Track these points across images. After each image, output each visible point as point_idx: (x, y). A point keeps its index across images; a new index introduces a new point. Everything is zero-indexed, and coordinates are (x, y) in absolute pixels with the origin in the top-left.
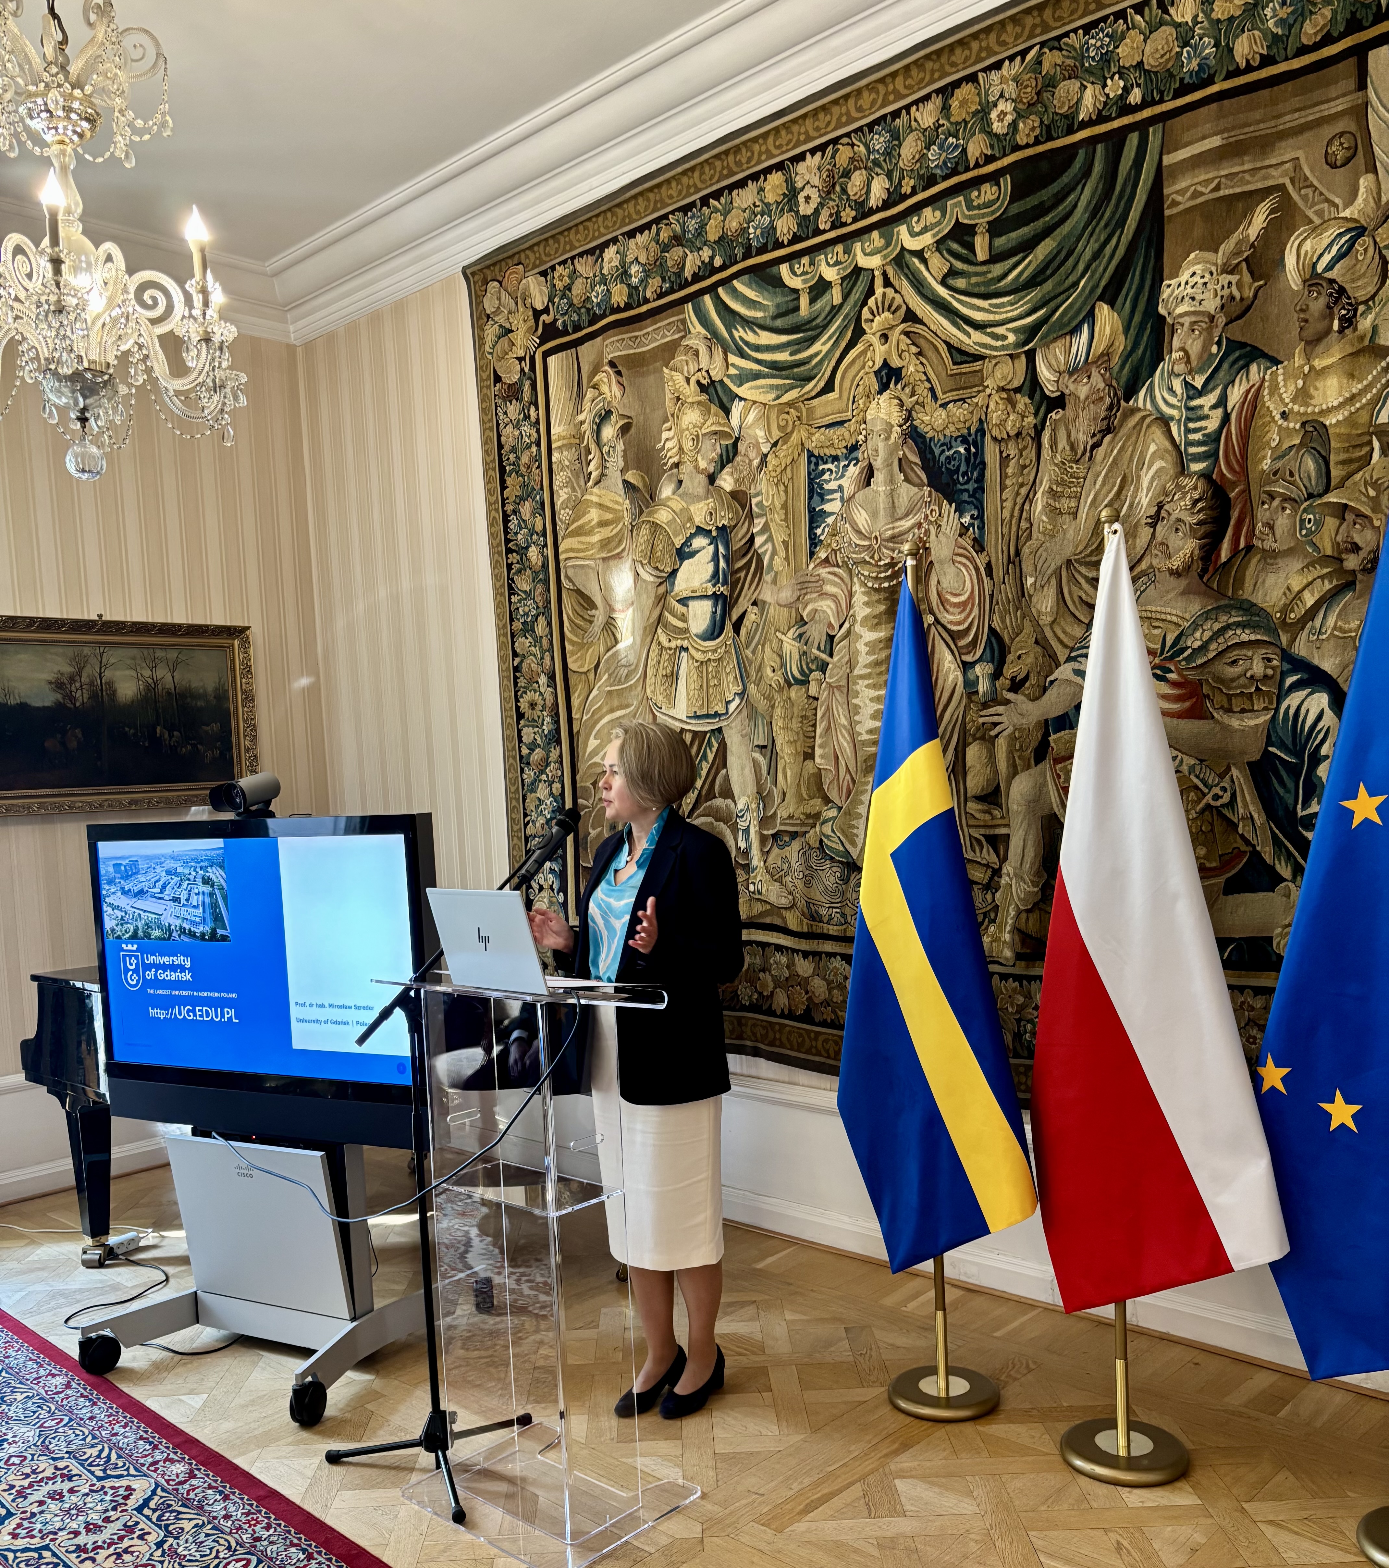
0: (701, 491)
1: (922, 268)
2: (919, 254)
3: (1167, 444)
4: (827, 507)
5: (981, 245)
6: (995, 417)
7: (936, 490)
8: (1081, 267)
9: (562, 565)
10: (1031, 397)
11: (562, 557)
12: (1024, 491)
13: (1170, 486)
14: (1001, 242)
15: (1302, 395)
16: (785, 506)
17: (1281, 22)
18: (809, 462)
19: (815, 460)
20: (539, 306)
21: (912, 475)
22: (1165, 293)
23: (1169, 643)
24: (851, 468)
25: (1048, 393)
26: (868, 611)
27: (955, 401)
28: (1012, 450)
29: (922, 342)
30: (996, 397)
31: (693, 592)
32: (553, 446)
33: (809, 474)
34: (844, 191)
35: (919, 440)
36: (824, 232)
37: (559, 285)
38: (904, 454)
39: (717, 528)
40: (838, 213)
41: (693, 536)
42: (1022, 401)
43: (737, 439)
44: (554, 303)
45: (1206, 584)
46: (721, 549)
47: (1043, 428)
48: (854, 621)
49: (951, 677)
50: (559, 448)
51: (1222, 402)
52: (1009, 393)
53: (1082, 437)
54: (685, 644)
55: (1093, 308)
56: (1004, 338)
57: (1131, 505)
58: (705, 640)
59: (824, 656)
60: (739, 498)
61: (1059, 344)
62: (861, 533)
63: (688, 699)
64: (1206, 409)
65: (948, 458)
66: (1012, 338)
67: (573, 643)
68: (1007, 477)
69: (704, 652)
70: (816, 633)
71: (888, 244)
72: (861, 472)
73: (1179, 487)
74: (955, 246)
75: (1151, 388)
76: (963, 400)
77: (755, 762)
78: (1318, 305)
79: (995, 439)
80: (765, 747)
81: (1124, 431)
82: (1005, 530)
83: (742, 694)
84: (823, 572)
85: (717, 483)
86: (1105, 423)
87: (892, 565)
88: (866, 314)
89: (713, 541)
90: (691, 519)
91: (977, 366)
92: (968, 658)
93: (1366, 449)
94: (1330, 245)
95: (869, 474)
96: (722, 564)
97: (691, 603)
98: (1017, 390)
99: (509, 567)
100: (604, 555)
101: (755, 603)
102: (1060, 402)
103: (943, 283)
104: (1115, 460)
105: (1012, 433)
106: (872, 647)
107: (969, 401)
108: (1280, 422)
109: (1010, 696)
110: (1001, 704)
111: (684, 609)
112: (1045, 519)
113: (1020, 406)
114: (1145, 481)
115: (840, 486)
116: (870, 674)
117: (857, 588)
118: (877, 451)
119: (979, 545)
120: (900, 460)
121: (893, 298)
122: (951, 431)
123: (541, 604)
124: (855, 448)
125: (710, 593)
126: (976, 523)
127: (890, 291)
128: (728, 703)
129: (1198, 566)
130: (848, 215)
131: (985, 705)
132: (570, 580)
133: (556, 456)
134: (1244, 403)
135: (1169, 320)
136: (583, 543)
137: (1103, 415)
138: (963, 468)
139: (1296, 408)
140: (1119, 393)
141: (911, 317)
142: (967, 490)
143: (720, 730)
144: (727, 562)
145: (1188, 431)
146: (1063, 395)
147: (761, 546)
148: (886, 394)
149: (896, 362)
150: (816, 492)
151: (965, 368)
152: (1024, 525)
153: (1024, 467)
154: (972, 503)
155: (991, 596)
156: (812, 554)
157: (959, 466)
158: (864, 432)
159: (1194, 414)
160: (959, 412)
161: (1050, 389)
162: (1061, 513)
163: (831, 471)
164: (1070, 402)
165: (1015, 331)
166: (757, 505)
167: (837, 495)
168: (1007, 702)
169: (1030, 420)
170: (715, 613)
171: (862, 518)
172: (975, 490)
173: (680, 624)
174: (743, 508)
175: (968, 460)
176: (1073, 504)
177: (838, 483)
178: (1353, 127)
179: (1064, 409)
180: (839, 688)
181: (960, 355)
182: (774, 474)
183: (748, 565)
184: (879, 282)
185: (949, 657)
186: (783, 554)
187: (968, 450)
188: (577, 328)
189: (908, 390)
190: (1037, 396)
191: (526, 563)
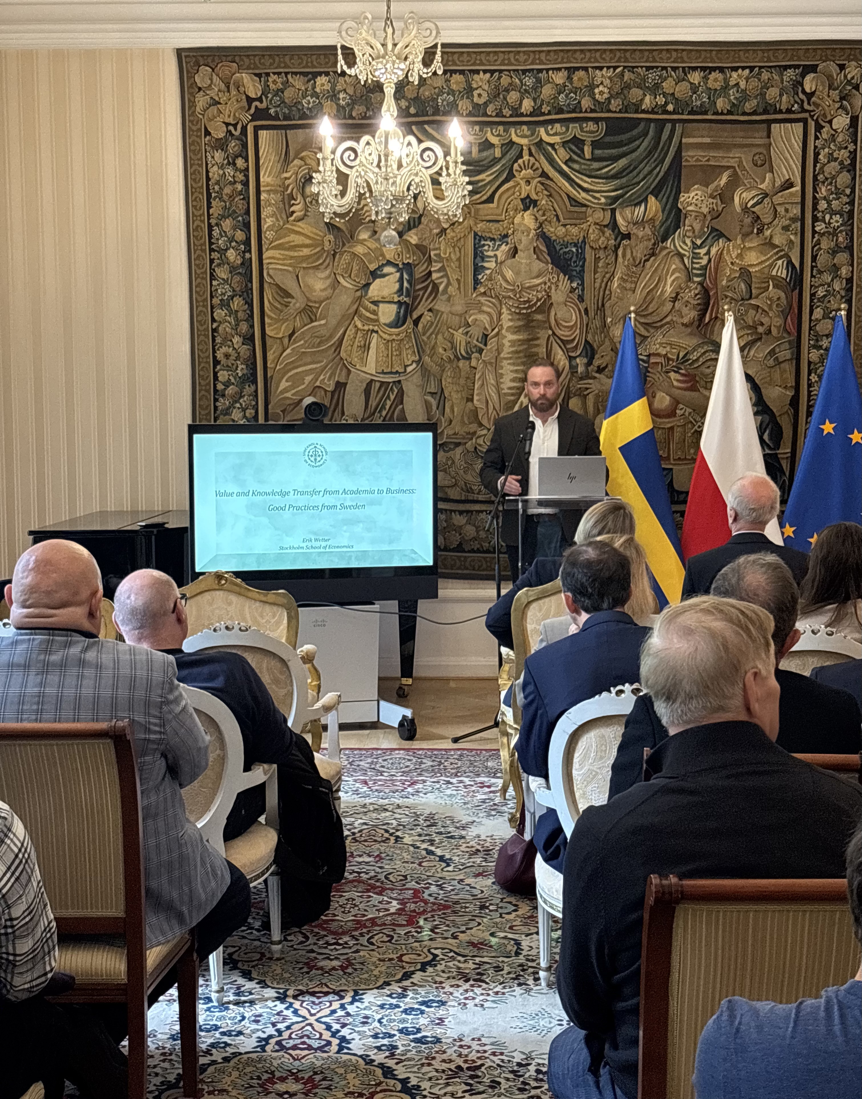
1: (553, 153)
2: (552, 145)
3: (682, 266)
5: (587, 150)
6: (592, 237)
7: (556, 267)
8: (641, 176)
9: (265, 267)
10: (613, 231)
11: (265, 262)
12: (608, 276)
13: (683, 286)
14: (598, 152)
15: (740, 256)
16: (459, 260)
17: (736, 98)
18: (475, 238)
19: (479, 237)
20: (253, 96)
21: (541, 257)
22: (682, 199)
23: (681, 356)
25: (622, 231)
26: (511, 324)
27: (570, 224)
28: (601, 254)
29: (552, 190)
30: (593, 227)
31: (382, 298)
32: (262, 189)
33: (475, 245)
34: (505, 98)
36: (491, 116)
37: (272, 86)
38: (538, 245)
39: (403, 264)
40: (501, 109)
41: (383, 265)
42: (608, 232)
43: (421, 216)
44: (267, 97)
45: (700, 332)
46: (405, 276)
47: (619, 247)
48: (502, 328)
49: (562, 363)
50: (268, 192)
51: (708, 253)
52: (602, 227)
53: (639, 255)
54: (376, 328)
55: (647, 197)
56: (599, 199)
57: (662, 291)
58: (391, 327)
59: (482, 346)
60: (421, 249)
61: (629, 208)
62: (508, 282)
63: (377, 361)
64: (701, 255)
65: (565, 252)
66: (603, 200)
67: (272, 318)
68: (598, 267)
69: (390, 335)
70: (476, 332)
71: (532, 135)
72: (510, 250)
73: (688, 287)
74: (574, 148)
75: (673, 239)
77: (426, 402)
78: (748, 220)
79: (592, 247)
80: (436, 393)
81: (660, 257)
82: (596, 293)
83: (418, 362)
84: (482, 299)
85: (405, 237)
86: (651, 251)
87: (528, 301)
88: (516, 166)
89: (399, 270)
90: (383, 255)
91: (584, 209)
92: (573, 354)
93: (766, 285)
94: (753, 198)
95: (515, 251)
96: (406, 284)
97: (381, 305)
98: (605, 226)
99: (212, 261)
100: (304, 265)
101: (430, 310)
103: (566, 163)
104: (656, 269)
105: (602, 247)
106: (513, 343)
107: (578, 226)
108: (731, 266)
109: (597, 375)
110: (590, 378)
111: (375, 308)
112: (618, 291)
113: (607, 234)
114: (669, 281)
116: (510, 358)
117: (504, 310)
118: (520, 240)
119: (581, 298)
120: (535, 247)
121: (534, 164)
122: (568, 239)
124: (506, 236)
125: (396, 300)
126: (580, 287)
127: (532, 159)
128: (406, 366)
129: (696, 323)
130: (507, 112)
131: (581, 379)
132: (271, 277)
133: (263, 196)
134: (717, 255)
135: (684, 211)
136: (283, 255)
137: (650, 247)
138: (574, 259)
139: (737, 261)
140: (659, 238)
141: (544, 175)
142: (575, 270)
143: (399, 382)
144: (411, 284)
145: (693, 263)
146: (629, 234)
147: (437, 279)
148: (528, 212)
149: (534, 197)
150: (478, 255)
151: (576, 209)
152: (607, 292)
153: (608, 264)
154: (578, 277)
155: (587, 325)
156: (475, 289)
157: (571, 257)
158: (512, 229)
159: (696, 256)
160: (574, 230)
161: (623, 229)
162: (626, 290)
163: (489, 245)
164: (634, 238)
165: (605, 197)
167: (494, 259)
168: (595, 378)
169: (612, 242)
170: (398, 313)
171: (509, 274)
172: (580, 271)
173: (372, 316)
174: (424, 255)
175: (577, 255)
176: (633, 286)
177: (494, 253)
178: (765, 152)
179: (630, 239)
180: (491, 363)
181: (574, 202)
182: (451, 240)
183: (426, 288)
184: (525, 152)
185: (560, 352)
186: (456, 285)
187: (577, 250)
188: (286, 118)
189: (541, 212)
191: (225, 260)
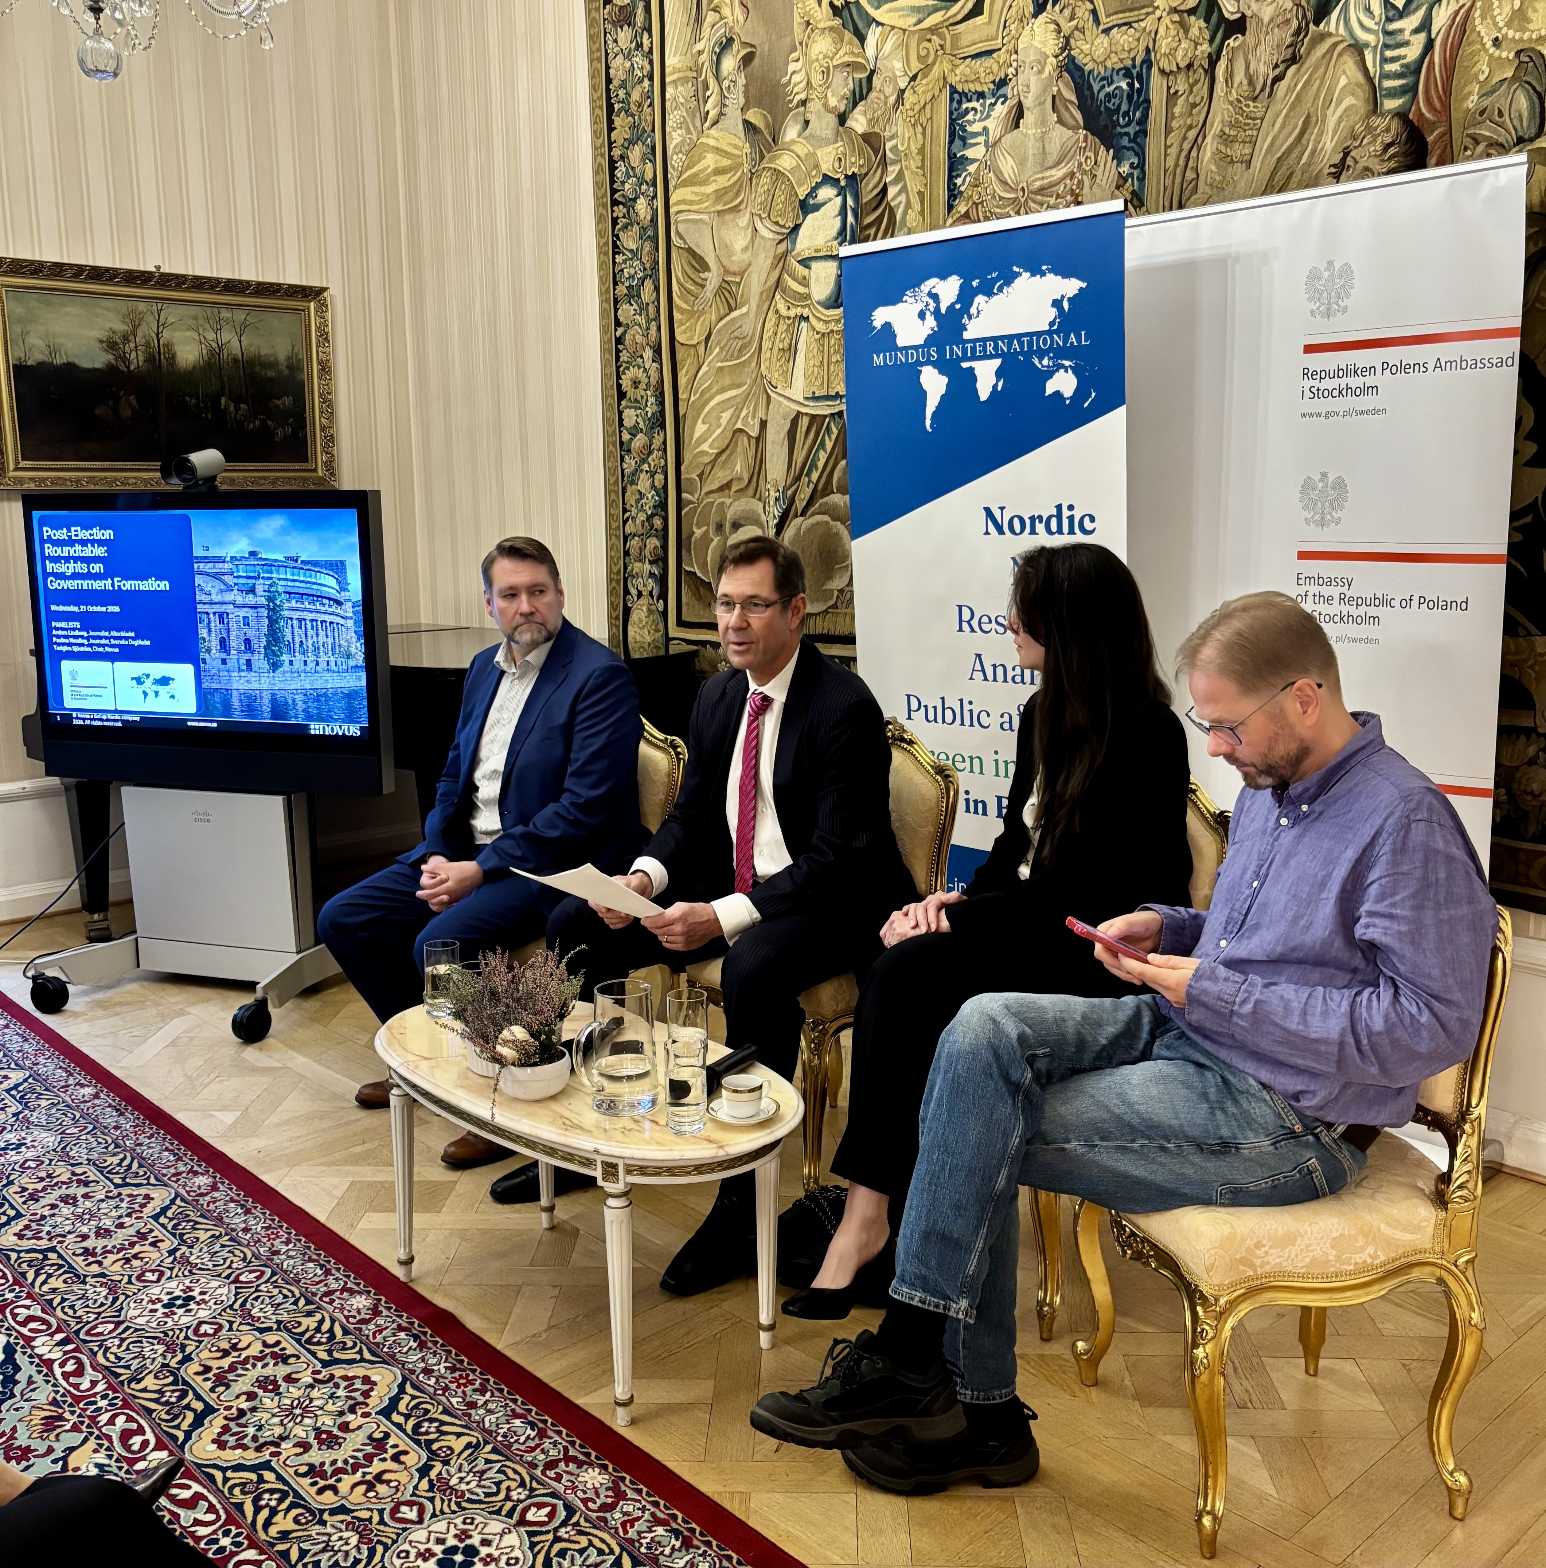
0: (829, 133)
3: (1360, 77)
4: (970, 153)
6: (1164, 45)
7: (1093, 134)
9: (673, 220)
10: (1207, 20)
11: (672, 210)
13: (1359, 128)
15: (1518, 18)
16: (922, 151)
18: (952, 100)
19: (957, 96)
21: (1066, 115)
24: (999, 107)
25: (1226, 15)
27: (1119, 26)
30: (1166, 21)
31: (816, 251)
32: (667, 80)
33: (951, 113)
35: (1077, 74)
38: (1059, 91)
39: (846, 176)
41: (818, 186)
42: (1197, 24)
46: (850, 202)
47: (1218, 58)
50: (674, 82)
51: (1425, 25)
52: (1182, 15)
53: (1262, 69)
54: (806, 312)
57: (1314, 151)
58: (828, 308)
60: (872, 141)
62: (1006, 183)
63: (807, 377)
64: (1407, 35)
65: (1108, 95)
67: (682, 311)
68: (1173, 118)
69: (826, 322)
72: (1009, 112)
73: (1368, 129)
75: (1345, 9)
76: (1129, 24)
81: (1310, 62)
82: (1169, 182)
85: (848, 123)
86: (1290, 50)
89: (841, 192)
90: (817, 166)
95: (1019, 112)
96: (850, 219)
97: (814, 265)
98: (1192, 11)
99: (615, 221)
100: (719, 208)
102: (1239, 26)
104: (1299, 95)
105: (1182, 65)
107: (1135, 25)
108: (1492, 50)
111: (805, 272)
112: (1214, 168)
113: (1194, 32)
114: (1332, 121)
115: (985, 129)
118: (1028, 86)
120: (1054, 97)
122: (1113, 62)
123: (648, 266)
124: (1003, 83)
125: (835, 253)
126: (1136, 173)
132: (681, 238)
133: (670, 92)
134: (1451, 26)
136: (696, 194)
137: (1289, 40)
138: (1124, 107)
139: (1511, 33)
140: (1309, 14)
142: (1127, 134)
143: (840, 414)
144: (855, 216)
145: (1385, 60)
146: (1244, 16)
147: (893, 199)
148: (1042, 18)
150: (957, 134)
153: (1194, 105)
154: (1132, 149)
157: (1120, 105)
158: (1015, 64)
159: (1392, 40)
160: (1123, 38)
161: (1229, 10)
162: (1232, 162)
163: (974, 109)
164: (1251, 26)
166: (891, 150)
169: (1204, 48)
170: (839, 277)
171: (1008, 166)
172: (1136, 134)
173: (801, 289)
174: (876, 154)
175: (1130, 97)
176: (1247, 151)
177: (982, 124)
179: (1244, 34)
182: (911, 113)
183: (879, 221)
186: (917, 206)
187: (1131, 85)
189: (1065, 13)
190: (1214, 18)
191: (633, 218)
